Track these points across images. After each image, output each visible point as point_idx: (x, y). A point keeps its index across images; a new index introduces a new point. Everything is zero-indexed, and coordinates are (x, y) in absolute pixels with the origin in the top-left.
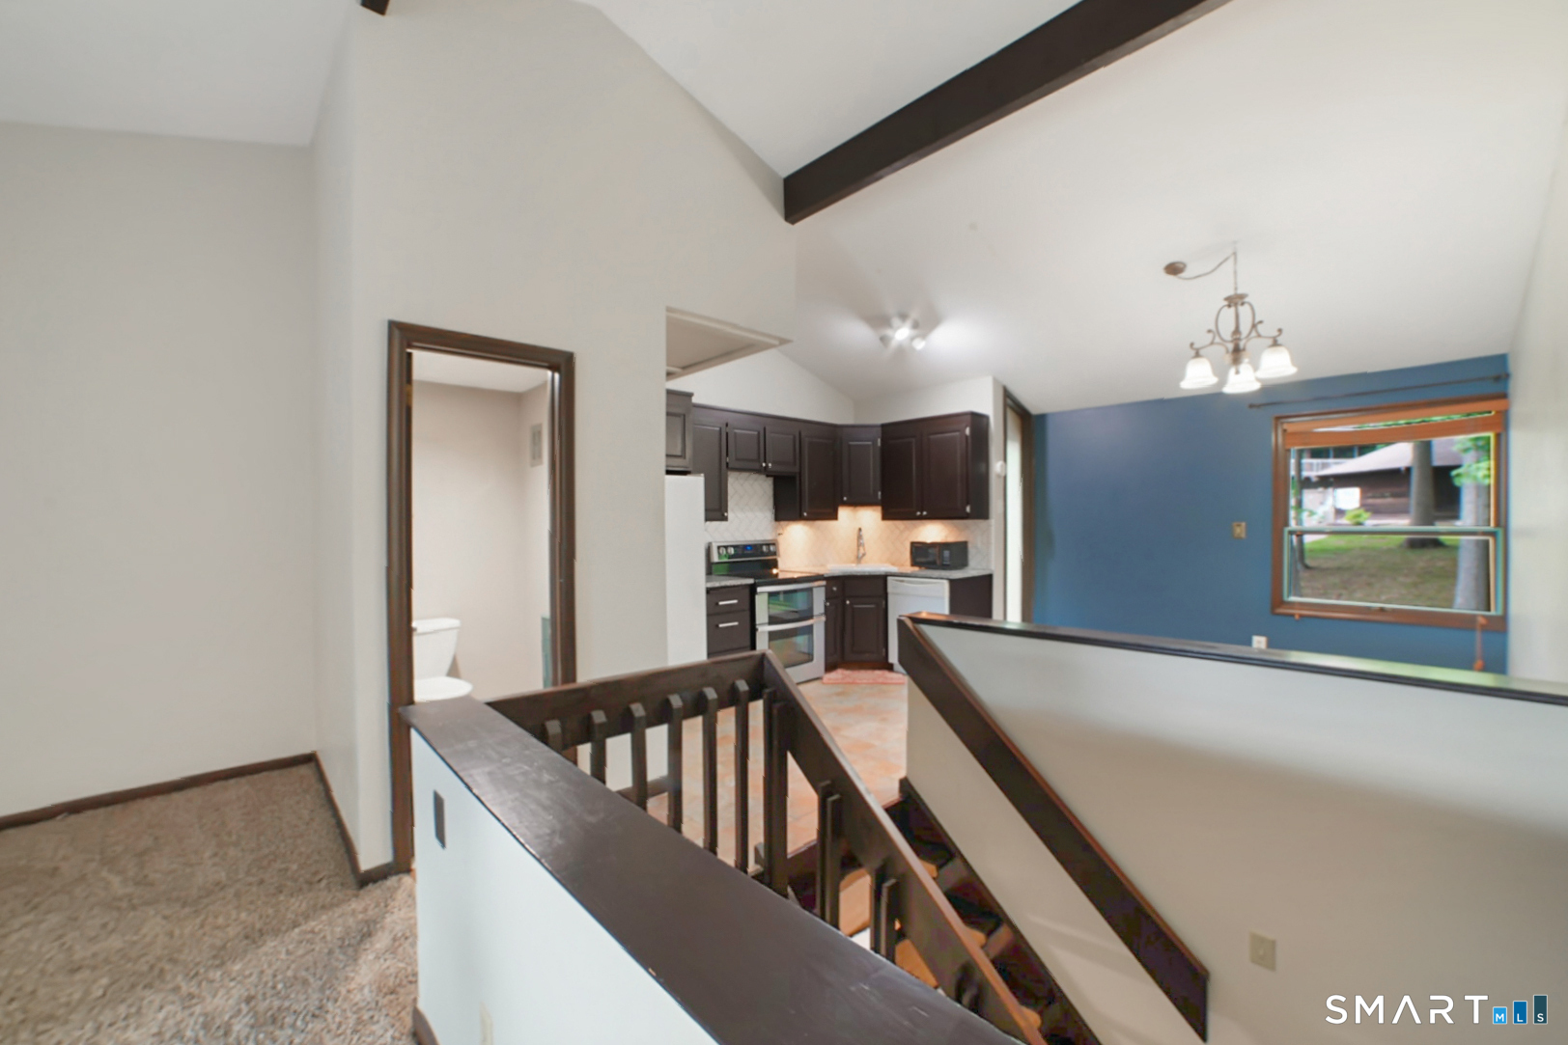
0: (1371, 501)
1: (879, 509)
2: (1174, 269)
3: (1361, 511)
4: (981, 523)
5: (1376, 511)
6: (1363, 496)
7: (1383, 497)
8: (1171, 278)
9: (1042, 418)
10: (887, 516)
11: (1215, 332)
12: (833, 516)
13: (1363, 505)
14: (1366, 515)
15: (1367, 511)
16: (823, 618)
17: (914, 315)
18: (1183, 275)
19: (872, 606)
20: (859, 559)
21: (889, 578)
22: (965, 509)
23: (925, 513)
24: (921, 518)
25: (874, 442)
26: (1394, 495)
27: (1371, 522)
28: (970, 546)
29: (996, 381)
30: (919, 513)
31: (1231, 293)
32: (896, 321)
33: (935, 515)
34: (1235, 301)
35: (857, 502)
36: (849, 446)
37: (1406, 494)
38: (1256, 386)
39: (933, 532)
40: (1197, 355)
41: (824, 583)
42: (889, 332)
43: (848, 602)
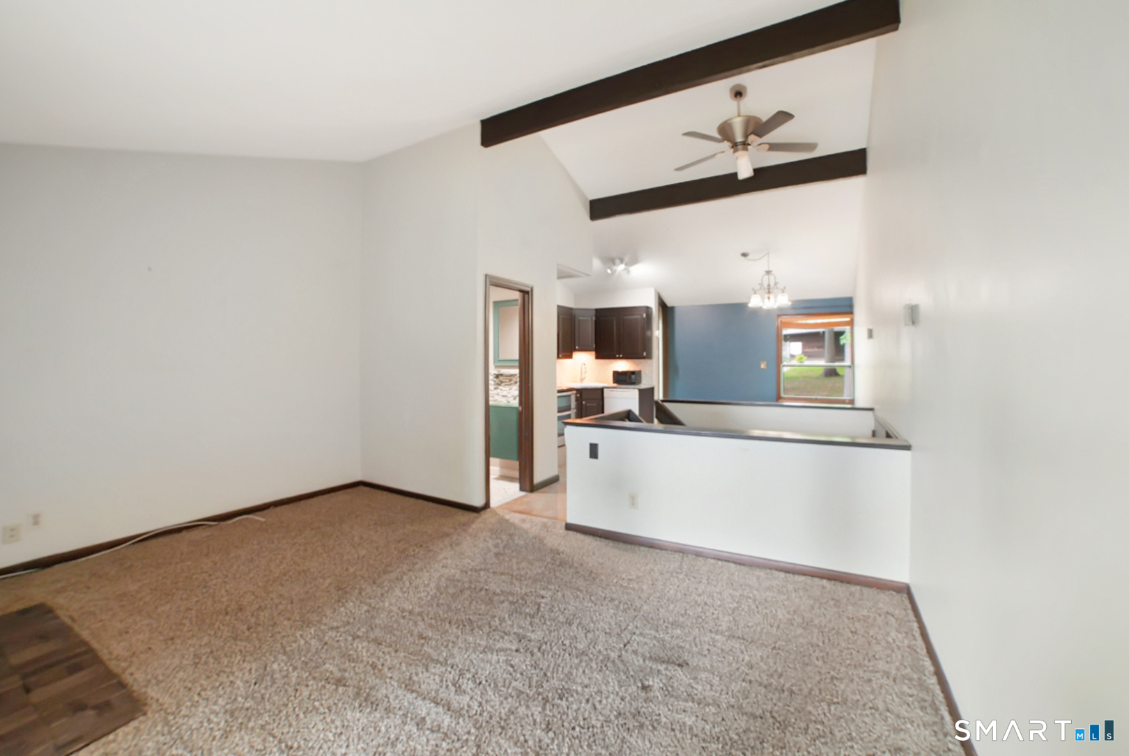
0: (807, 350)
1: (594, 353)
2: (744, 255)
3: (802, 356)
4: (648, 361)
5: (810, 356)
6: (804, 347)
7: (813, 347)
8: (743, 258)
9: (672, 308)
10: (598, 357)
11: (761, 284)
12: (570, 357)
13: (804, 353)
14: (805, 358)
15: (805, 355)
16: (575, 411)
17: (626, 259)
18: (747, 257)
19: (595, 404)
20: (582, 380)
21: (605, 390)
22: (643, 354)
23: (621, 356)
24: (619, 358)
25: (592, 319)
26: (818, 347)
27: (808, 362)
28: (642, 373)
29: (656, 290)
30: (617, 356)
31: (767, 270)
32: (617, 261)
33: (626, 357)
34: (768, 272)
35: (584, 349)
36: (579, 320)
37: (823, 347)
38: (776, 307)
39: (623, 365)
40: (755, 293)
41: (575, 392)
42: (615, 268)
43: (584, 403)
